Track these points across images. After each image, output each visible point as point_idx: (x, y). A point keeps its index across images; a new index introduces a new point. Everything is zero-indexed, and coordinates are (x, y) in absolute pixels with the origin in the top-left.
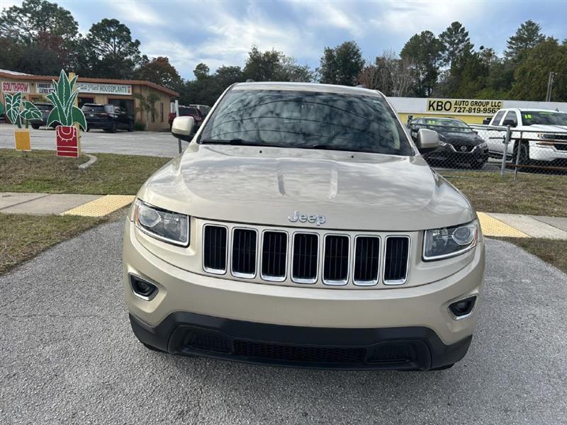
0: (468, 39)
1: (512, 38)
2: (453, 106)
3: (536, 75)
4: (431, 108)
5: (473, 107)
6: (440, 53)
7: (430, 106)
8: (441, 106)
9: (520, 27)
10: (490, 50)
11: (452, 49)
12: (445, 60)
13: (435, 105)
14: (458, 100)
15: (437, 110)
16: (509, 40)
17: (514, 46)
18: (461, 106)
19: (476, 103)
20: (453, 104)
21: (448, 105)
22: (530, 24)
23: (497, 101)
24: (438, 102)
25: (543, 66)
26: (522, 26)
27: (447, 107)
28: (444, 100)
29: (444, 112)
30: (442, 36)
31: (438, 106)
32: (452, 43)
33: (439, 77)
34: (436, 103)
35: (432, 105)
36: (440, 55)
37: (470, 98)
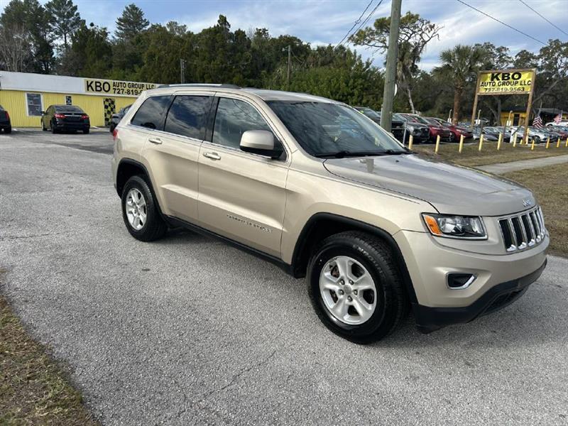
0: (78, 14)
1: (120, 20)
2: (112, 87)
3: (164, 61)
4: (90, 88)
5: (131, 89)
6: (50, 24)
7: (88, 86)
8: (99, 86)
9: (125, 10)
10: (105, 29)
11: (62, 22)
12: (56, 33)
13: (93, 85)
14: (115, 81)
15: (96, 90)
16: (118, 21)
17: (123, 28)
18: (120, 88)
19: (133, 86)
20: (111, 85)
21: (106, 86)
22: (134, 8)
23: (151, 84)
24: (96, 82)
25: (168, 53)
26: (127, 8)
27: (107, 89)
28: (103, 81)
29: (103, 93)
30: (49, 5)
31: (96, 86)
32: (61, 15)
33: (54, 50)
34: (94, 83)
35: (90, 85)
36: (50, 27)
37: (127, 80)
